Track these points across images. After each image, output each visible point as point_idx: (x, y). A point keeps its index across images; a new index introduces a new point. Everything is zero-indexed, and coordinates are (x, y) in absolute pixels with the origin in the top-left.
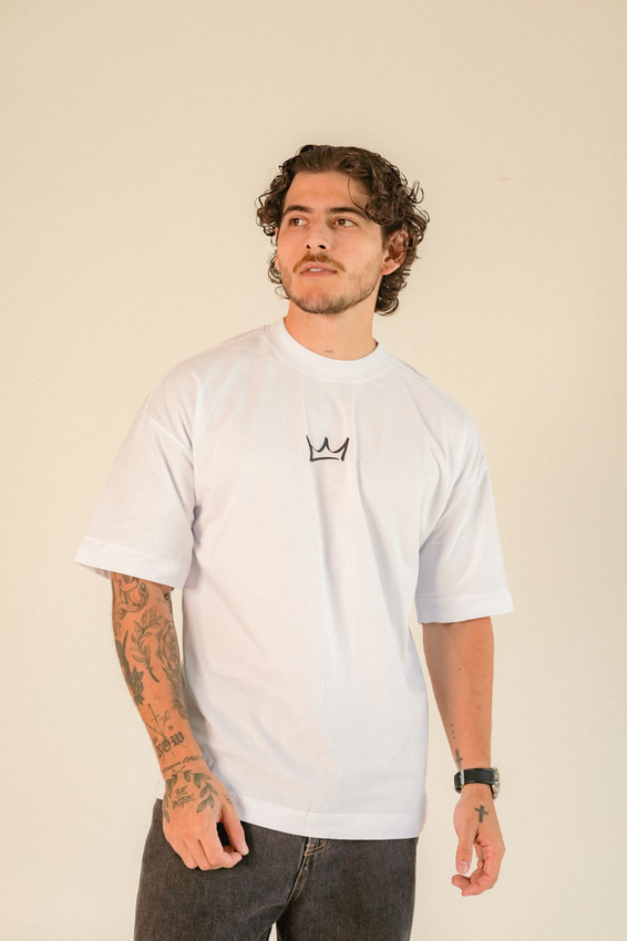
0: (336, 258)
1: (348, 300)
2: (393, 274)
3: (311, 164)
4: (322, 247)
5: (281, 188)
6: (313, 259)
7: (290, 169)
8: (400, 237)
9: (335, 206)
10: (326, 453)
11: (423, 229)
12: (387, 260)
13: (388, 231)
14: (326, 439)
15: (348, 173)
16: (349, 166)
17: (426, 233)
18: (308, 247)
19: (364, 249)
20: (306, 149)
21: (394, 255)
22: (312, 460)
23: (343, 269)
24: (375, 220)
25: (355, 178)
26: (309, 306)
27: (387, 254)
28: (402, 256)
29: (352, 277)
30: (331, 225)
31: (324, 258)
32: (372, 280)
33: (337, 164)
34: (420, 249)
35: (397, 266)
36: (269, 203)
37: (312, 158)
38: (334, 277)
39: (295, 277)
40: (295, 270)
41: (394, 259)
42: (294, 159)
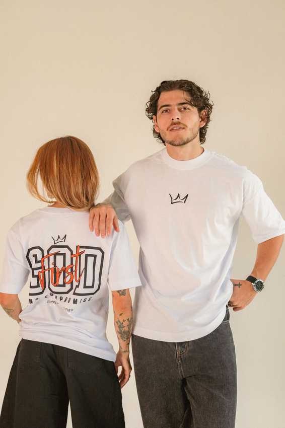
0: (184, 123)
1: (190, 139)
2: (204, 127)
3: (167, 87)
4: (178, 119)
5: (156, 99)
6: (175, 124)
7: (159, 91)
8: (204, 112)
9: (180, 102)
10: (178, 200)
11: (211, 108)
12: (200, 122)
13: (200, 110)
14: (179, 194)
15: (183, 89)
16: (183, 87)
17: (213, 110)
18: (173, 119)
19: (193, 118)
20: (164, 83)
21: (203, 120)
22: (172, 203)
23: (187, 127)
24: (195, 106)
25: (186, 91)
26: (176, 143)
27: (200, 120)
28: (206, 120)
29: (190, 129)
30: (180, 110)
31: (179, 123)
32: (197, 129)
33: (178, 86)
34: (211, 117)
35: (205, 124)
36: (151, 105)
37: (167, 86)
38: (184, 130)
39: (168, 133)
40: (167, 130)
41: (203, 121)
42: (160, 87)
